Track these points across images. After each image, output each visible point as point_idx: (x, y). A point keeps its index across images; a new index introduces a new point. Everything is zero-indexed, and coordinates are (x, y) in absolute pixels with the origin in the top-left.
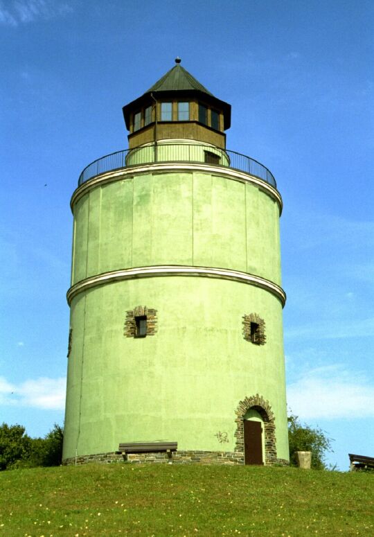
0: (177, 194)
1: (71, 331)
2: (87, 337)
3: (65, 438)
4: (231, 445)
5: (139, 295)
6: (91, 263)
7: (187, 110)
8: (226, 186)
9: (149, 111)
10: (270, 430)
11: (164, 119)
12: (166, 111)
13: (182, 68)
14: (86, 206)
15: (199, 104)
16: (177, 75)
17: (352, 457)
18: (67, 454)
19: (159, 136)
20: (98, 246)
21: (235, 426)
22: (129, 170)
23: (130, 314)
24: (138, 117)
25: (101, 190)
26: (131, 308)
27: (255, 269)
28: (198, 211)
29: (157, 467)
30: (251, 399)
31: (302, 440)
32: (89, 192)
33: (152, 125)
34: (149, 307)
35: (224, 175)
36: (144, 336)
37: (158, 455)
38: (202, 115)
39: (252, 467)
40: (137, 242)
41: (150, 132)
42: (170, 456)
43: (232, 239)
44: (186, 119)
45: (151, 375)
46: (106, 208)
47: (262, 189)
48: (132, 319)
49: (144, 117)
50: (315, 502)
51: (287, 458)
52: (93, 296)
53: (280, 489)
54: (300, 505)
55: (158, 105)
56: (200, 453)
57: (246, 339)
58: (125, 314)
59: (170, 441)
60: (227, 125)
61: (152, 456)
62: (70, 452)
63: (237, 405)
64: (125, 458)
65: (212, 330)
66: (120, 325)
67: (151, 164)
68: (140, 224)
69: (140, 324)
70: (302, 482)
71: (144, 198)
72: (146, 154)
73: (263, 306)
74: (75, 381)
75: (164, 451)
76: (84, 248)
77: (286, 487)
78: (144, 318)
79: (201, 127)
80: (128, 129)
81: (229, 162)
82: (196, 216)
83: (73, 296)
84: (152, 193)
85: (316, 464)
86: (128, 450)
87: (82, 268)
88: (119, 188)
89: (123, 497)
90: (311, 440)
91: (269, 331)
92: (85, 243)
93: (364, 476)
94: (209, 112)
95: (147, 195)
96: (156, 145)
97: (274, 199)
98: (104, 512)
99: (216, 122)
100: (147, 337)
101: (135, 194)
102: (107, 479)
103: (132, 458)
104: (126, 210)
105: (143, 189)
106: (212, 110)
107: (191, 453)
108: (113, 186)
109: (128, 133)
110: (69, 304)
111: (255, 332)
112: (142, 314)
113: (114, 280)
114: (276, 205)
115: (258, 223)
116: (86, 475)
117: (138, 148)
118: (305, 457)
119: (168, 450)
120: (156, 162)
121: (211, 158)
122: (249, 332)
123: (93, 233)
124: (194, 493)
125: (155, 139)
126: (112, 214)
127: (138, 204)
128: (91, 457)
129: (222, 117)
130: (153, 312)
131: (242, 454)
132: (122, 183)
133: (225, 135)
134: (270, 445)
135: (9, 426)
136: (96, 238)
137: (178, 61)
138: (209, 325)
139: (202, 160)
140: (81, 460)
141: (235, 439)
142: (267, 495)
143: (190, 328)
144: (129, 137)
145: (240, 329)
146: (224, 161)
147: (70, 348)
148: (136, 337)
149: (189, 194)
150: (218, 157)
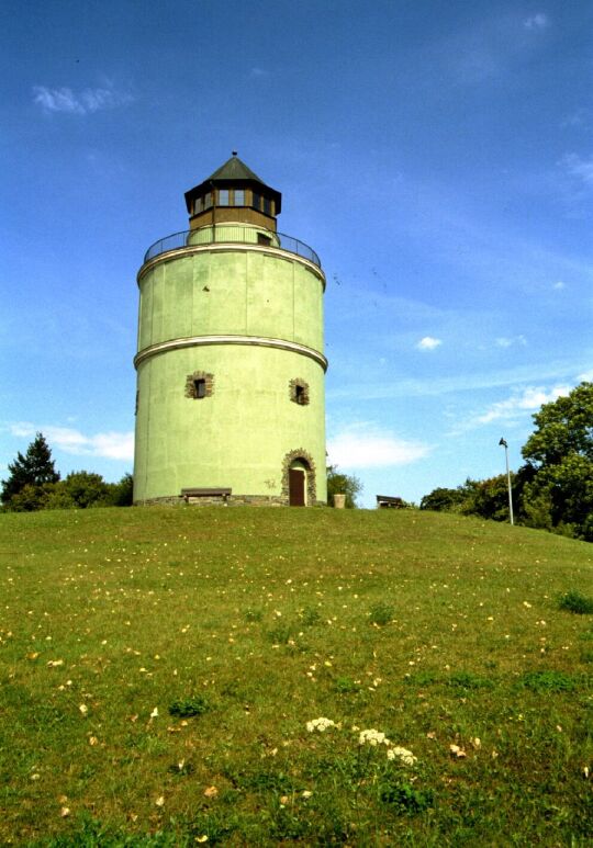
0: (232, 272)
1: (138, 392)
2: (153, 398)
3: (135, 484)
4: (278, 490)
5: (198, 361)
6: (155, 333)
7: (241, 197)
8: (276, 264)
9: (208, 196)
10: (312, 478)
11: (221, 204)
12: (223, 197)
13: (238, 160)
14: (150, 280)
15: (254, 192)
16: (234, 166)
17: (379, 498)
18: (137, 497)
19: (217, 219)
20: (161, 317)
21: (282, 474)
22: (189, 248)
23: (190, 378)
24: (198, 201)
25: (165, 267)
26: (191, 373)
27: (301, 339)
28: (251, 286)
29: (214, 508)
30: (295, 452)
31: (338, 484)
32: (153, 269)
33: (211, 209)
34: (208, 372)
35: (275, 255)
36: (202, 397)
37: (215, 498)
38: (256, 201)
39: (295, 508)
40: (197, 314)
41: (209, 215)
42: (225, 500)
43: (281, 312)
44: (242, 204)
45: (209, 431)
46: (168, 283)
47: (308, 269)
48: (192, 382)
49: (203, 202)
50: (347, 533)
51: (325, 500)
52: (157, 361)
53: (318, 525)
54: (334, 536)
55: (216, 191)
56: (252, 496)
57: (292, 400)
58: (185, 378)
59: (226, 486)
60: (278, 211)
61: (210, 499)
62: (140, 494)
63: (283, 456)
64: (187, 500)
65: (263, 392)
66: (181, 387)
67: (209, 244)
68: (200, 298)
69: (199, 387)
70: (337, 519)
71: (203, 274)
72: (205, 235)
73: (307, 371)
74: (143, 435)
75: (221, 495)
76: (149, 319)
77: (324, 522)
78: (202, 381)
79: (255, 213)
80: (189, 211)
81: (279, 243)
82: (249, 291)
83: (140, 362)
84: (210, 269)
85: (349, 505)
86: (188, 494)
87: (148, 336)
88: (182, 265)
89: (185, 531)
90: (346, 484)
91: (313, 393)
92: (150, 314)
93: (387, 512)
94: (262, 199)
95: (206, 272)
96: (214, 227)
97: (319, 277)
98: (169, 543)
99: (267, 207)
100: (206, 398)
101: (195, 271)
102: (171, 518)
103: (192, 500)
104: (186, 284)
105: (202, 266)
106: (265, 197)
107: (243, 497)
108: (176, 263)
109: (190, 216)
110: (136, 368)
111: (300, 394)
112: (201, 377)
113: (176, 348)
114: (320, 283)
115: (304, 299)
116: (153, 514)
117: (198, 229)
118: (340, 499)
119: (223, 494)
120: (214, 242)
121: (263, 240)
122: (295, 394)
123: (157, 305)
124: (247, 529)
125: (213, 221)
126: (174, 288)
127: (198, 279)
128: (158, 499)
129: (273, 204)
130: (210, 376)
131: (287, 498)
132: (184, 260)
133: (276, 220)
134: (311, 490)
135: (88, 473)
136: (160, 310)
137: (235, 154)
138: (260, 389)
139: (255, 240)
140: (149, 502)
141: (281, 485)
142: (307, 529)
143: (243, 391)
144: (190, 219)
145: (286, 392)
146: (275, 243)
147: (137, 407)
148: (195, 398)
149: (244, 271)
150: (269, 239)
